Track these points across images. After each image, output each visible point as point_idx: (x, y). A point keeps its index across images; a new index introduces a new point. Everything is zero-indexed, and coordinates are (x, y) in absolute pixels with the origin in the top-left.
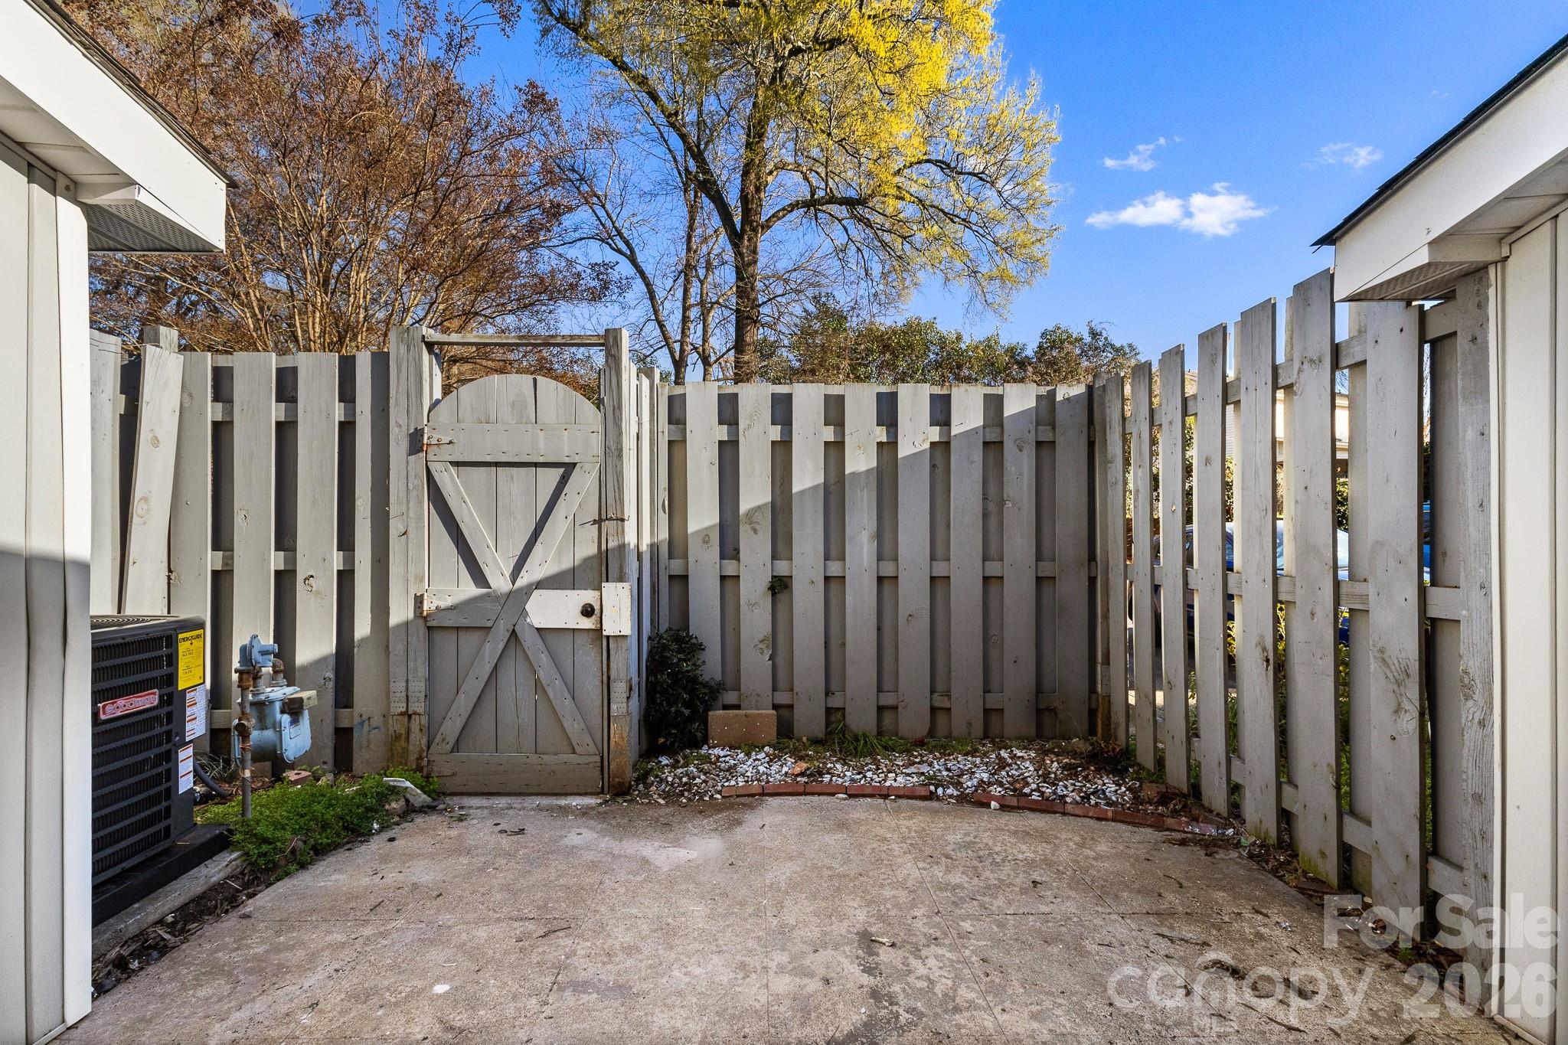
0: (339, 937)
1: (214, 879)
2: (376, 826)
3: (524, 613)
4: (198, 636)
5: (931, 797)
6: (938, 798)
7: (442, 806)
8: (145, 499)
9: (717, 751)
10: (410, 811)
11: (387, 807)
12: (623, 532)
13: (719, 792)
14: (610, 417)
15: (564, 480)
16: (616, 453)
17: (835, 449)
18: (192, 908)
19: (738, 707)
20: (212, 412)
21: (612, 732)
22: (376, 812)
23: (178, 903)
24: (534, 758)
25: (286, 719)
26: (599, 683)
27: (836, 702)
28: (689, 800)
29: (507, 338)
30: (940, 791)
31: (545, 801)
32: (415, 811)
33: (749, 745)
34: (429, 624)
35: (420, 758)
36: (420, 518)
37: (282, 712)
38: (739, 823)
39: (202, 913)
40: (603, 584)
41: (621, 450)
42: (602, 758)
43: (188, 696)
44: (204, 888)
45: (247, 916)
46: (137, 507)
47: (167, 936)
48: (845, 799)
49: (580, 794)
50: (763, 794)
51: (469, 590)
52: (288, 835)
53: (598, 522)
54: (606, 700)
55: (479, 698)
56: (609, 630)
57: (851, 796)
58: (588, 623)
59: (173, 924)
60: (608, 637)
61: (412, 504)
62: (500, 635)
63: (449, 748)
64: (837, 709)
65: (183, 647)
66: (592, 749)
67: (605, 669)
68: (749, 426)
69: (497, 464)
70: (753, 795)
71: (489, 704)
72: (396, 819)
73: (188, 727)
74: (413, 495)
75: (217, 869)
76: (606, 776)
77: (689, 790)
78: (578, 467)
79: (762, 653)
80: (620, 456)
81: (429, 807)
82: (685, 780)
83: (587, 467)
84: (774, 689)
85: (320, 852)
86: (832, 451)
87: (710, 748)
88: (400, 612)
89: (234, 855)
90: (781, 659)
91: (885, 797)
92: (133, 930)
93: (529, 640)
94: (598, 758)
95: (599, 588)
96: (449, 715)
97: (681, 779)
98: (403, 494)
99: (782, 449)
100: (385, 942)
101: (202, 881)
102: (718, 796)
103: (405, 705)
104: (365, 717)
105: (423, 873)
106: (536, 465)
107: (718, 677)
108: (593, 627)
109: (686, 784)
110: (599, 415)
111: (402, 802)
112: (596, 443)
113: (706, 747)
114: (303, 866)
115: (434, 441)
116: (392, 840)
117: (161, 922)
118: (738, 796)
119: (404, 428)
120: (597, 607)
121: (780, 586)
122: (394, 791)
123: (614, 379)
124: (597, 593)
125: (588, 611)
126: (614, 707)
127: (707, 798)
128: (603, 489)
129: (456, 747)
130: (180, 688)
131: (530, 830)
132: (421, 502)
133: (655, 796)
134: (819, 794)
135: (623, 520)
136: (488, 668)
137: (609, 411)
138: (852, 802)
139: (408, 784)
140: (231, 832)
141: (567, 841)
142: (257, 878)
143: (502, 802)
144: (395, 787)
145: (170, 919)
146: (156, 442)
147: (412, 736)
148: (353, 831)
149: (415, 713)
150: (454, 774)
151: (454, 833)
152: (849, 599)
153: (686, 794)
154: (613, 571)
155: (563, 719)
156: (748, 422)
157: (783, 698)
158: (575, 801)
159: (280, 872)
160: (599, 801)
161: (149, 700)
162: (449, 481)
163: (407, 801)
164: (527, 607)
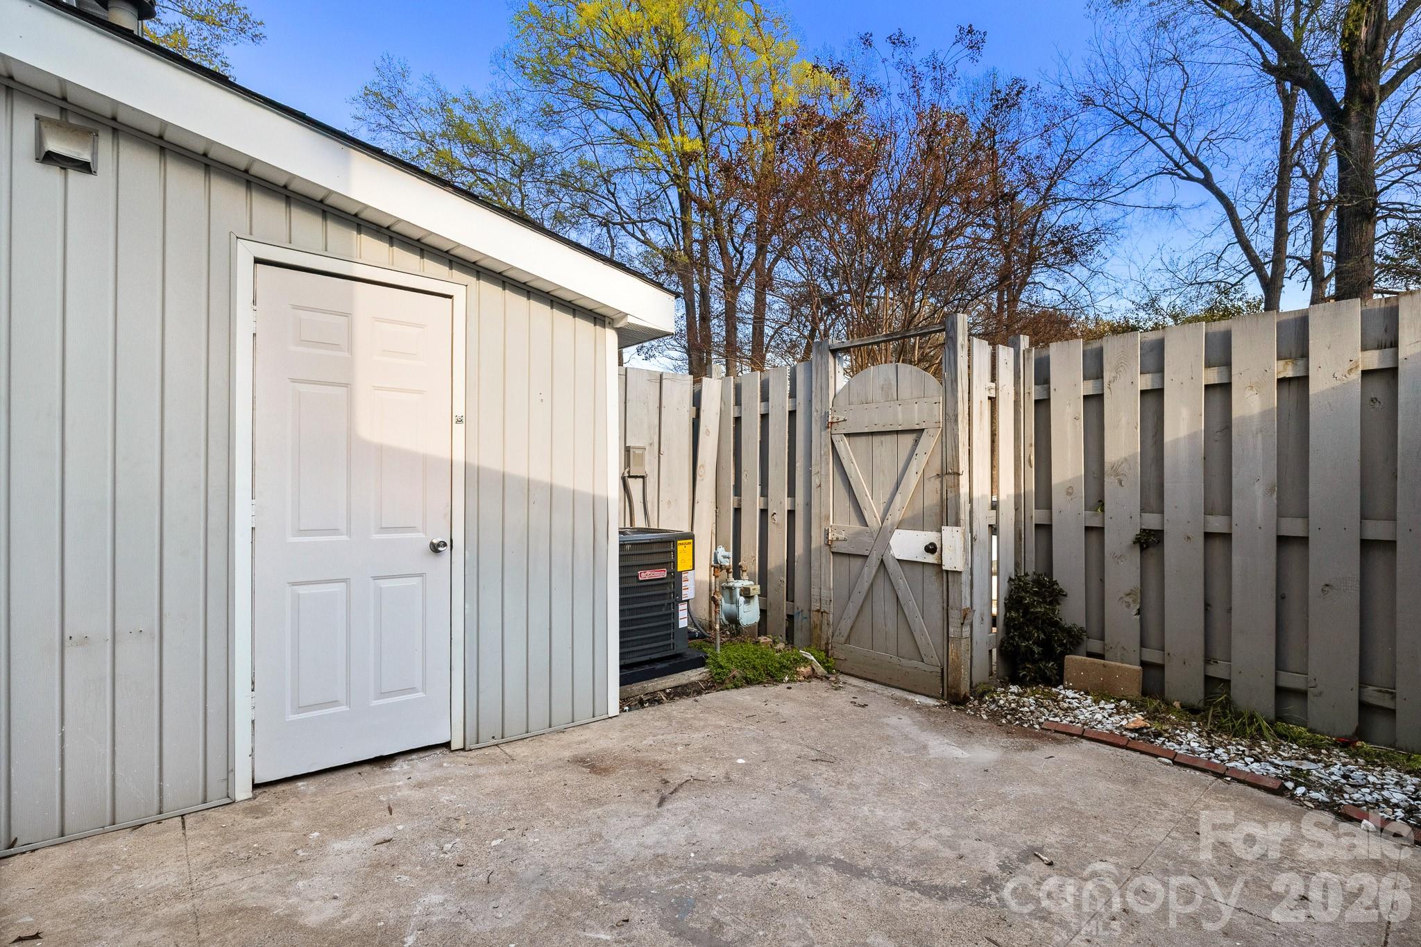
0: (722, 723)
1: (692, 679)
2: (787, 679)
3: (888, 547)
4: (689, 543)
5: (1281, 791)
6: (1293, 797)
7: (833, 679)
8: (703, 466)
9: (1070, 693)
10: (813, 675)
11: (798, 669)
12: (958, 484)
13: (1040, 724)
14: (949, 389)
15: (916, 442)
16: (953, 418)
17: (1220, 392)
18: (679, 690)
19: (1102, 657)
20: (733, 413)
21: (950, 650)
22: (790, 669)
23: (673, 684)
24: (895, 659)
25: (742, 599)
26: (941, 609)
27: (1217, 671)
28: (1010, 722)
29: (878, 337)
30: (1300, 790)
31: (898, 693)
32: (816, 677)
33: (1101, 693)
34: (833, 550)
35: (827, 644)
36: (828, 475)
37: (741, 595)
38: (1033, 749)
39: (683, 694)
40: (943, 527)
41: (957, 416)
42: (942, 669)
43: (683, 575)
44: (687, 682)
45: (696, 701)
46: (699, 471)
47: (664, 698)
48: (1167, 764)
49: (928, 696)
50: (1082, 736)
51: (856, 526)
52: (733, 667)
53: (940, 476)
54: (945, 622)
55: (862, 606)
56: (947, 566)
57: (1175, 763)
58: (931, 559)
59: (670, 694)
60: (947, 571)
61: (823, 465)
62: (874, 561)
63: (843, 639)
64: (1221, 680)
65: (680, 548)
66: (936, 660)
67: (945, 598)
68: (1115, 378)
69: (872, 434)
70: (1072, 735)
71: (867, 611)
72: (802, 678)
73: (684, 592)
74: (824, 458)
75: (694, 675)
76: (945, 685)
77: (1013, 715)
78: (925, 430)
79: (1128, 606)
80: (956, 421)
81: (825, 677)
82: (1013, 705)
83: (931, 431)
84: (1143, 644)
85: (749, 682)
86: (1217, 396)
87: (1065, 688)
88: (817, 540)
89: (706, 670)
90: (1152, 615)
91: (1220, 776)
92: (650, 690)
93: (892, 567)
94: (939, 670)
95: (940, 531)
96: (844, 617)
97: (1010, 704)
98: (818, 458)
99: (1153, 397)
100: (738, 733)
101: (686, 677)
102: (1037, 726)
103: (819, 604)
104: (800, 610)
105: (787, 710)
106: (897, 432)
107: (1081, 623)
108: (936, 562)
109: (1013, 709)
110: (942, 389)
111: (809, 669)
112: (938, 412)
113: (1061, 687)
114: (736, 687)
115: (835, 420)
116: (789, 688)
117: (664, 690)
118: (1056, 731)
119: (819, 413)
120: (938, 546)
121: (1149, 541)
122: (806, 660)
123: (952, 357)
124: (939, 534)
125: (931, 549)
126: (951, 630)
127: (1026, 725)
128: (944, 449)
129: (848, 640)
130: (679, 570)
131: (871, 707)
132: (828, 464)
133: (983, 712)
134: (1142, 752)
135: (959, 474)
136: (866, 586)
137: (949, 383)
138: (1175, 769)
139: (812, 658)
140: (707, 657)
141: (885, 720)
142: (714, 686)
143: (870, 686)
144: (806, 658)
145: (668, 691)
146: (708, 432)
147: (823, 627)
148: (772, 677)
149: (824, 612)
150: (846, 659)
151: (826, 695)
152: (1236, 559)
153: (1009, 717)
154: (951, 519)
155: (914, 633)
156: (1113, 374)
157: (1152, 656)
158: (919, 699)
159: (724, 686)
160: (939, 704)
161: (661, 574)
162: (844, 446)
163: (813, 669)
164: (891, 542)
